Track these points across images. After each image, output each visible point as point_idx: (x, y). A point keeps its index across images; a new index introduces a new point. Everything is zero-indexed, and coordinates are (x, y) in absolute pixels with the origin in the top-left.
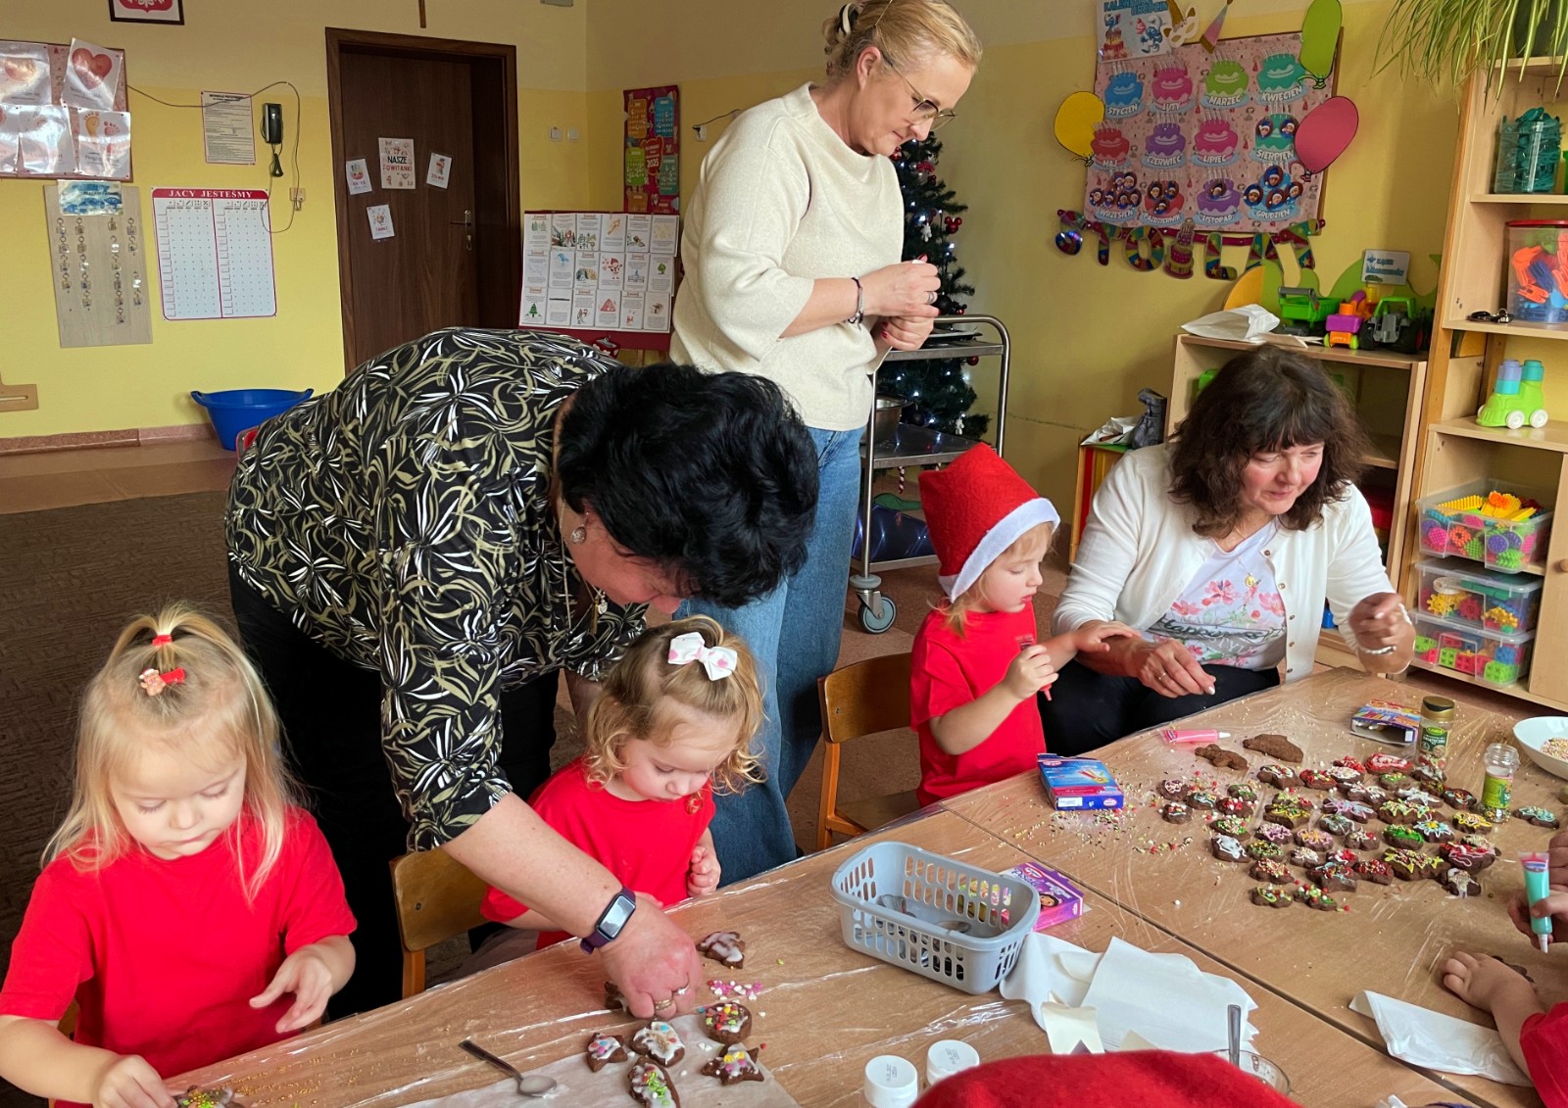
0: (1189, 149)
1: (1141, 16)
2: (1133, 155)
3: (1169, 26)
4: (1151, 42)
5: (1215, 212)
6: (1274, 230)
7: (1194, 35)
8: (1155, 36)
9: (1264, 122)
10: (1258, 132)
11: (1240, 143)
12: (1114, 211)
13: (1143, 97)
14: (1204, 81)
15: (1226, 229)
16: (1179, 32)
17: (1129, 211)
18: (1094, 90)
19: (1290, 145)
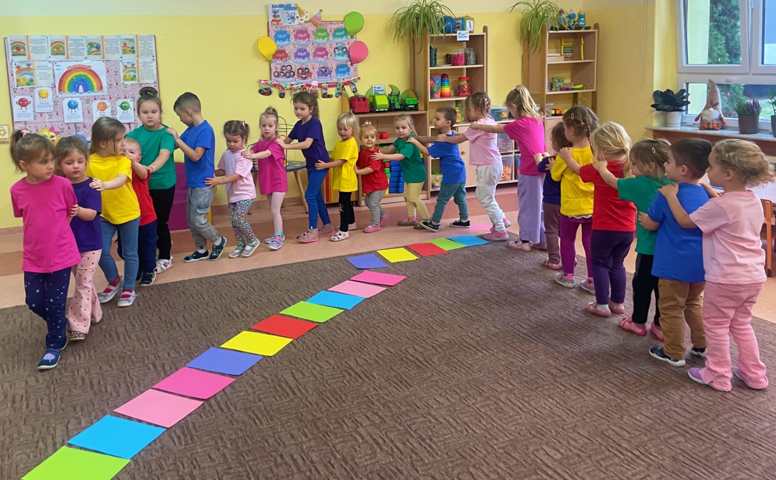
0: (311, 57)
1: (288, 11)
2: (289, 59)
3: (298, 15)
4: (291, 20)
5: (324, 77)
6: (344, 81)
7: (307, 19)
8: (293, 18)
9: (336, 48)
10: (335, 51)
11: (329, 56)
12: (285, 79)
13: (290, 38)
14: (314, 34)
15: (328, 82)
16: (303, 18)
17: (291, 79)
18: (269, 36)
19: (346, 55)
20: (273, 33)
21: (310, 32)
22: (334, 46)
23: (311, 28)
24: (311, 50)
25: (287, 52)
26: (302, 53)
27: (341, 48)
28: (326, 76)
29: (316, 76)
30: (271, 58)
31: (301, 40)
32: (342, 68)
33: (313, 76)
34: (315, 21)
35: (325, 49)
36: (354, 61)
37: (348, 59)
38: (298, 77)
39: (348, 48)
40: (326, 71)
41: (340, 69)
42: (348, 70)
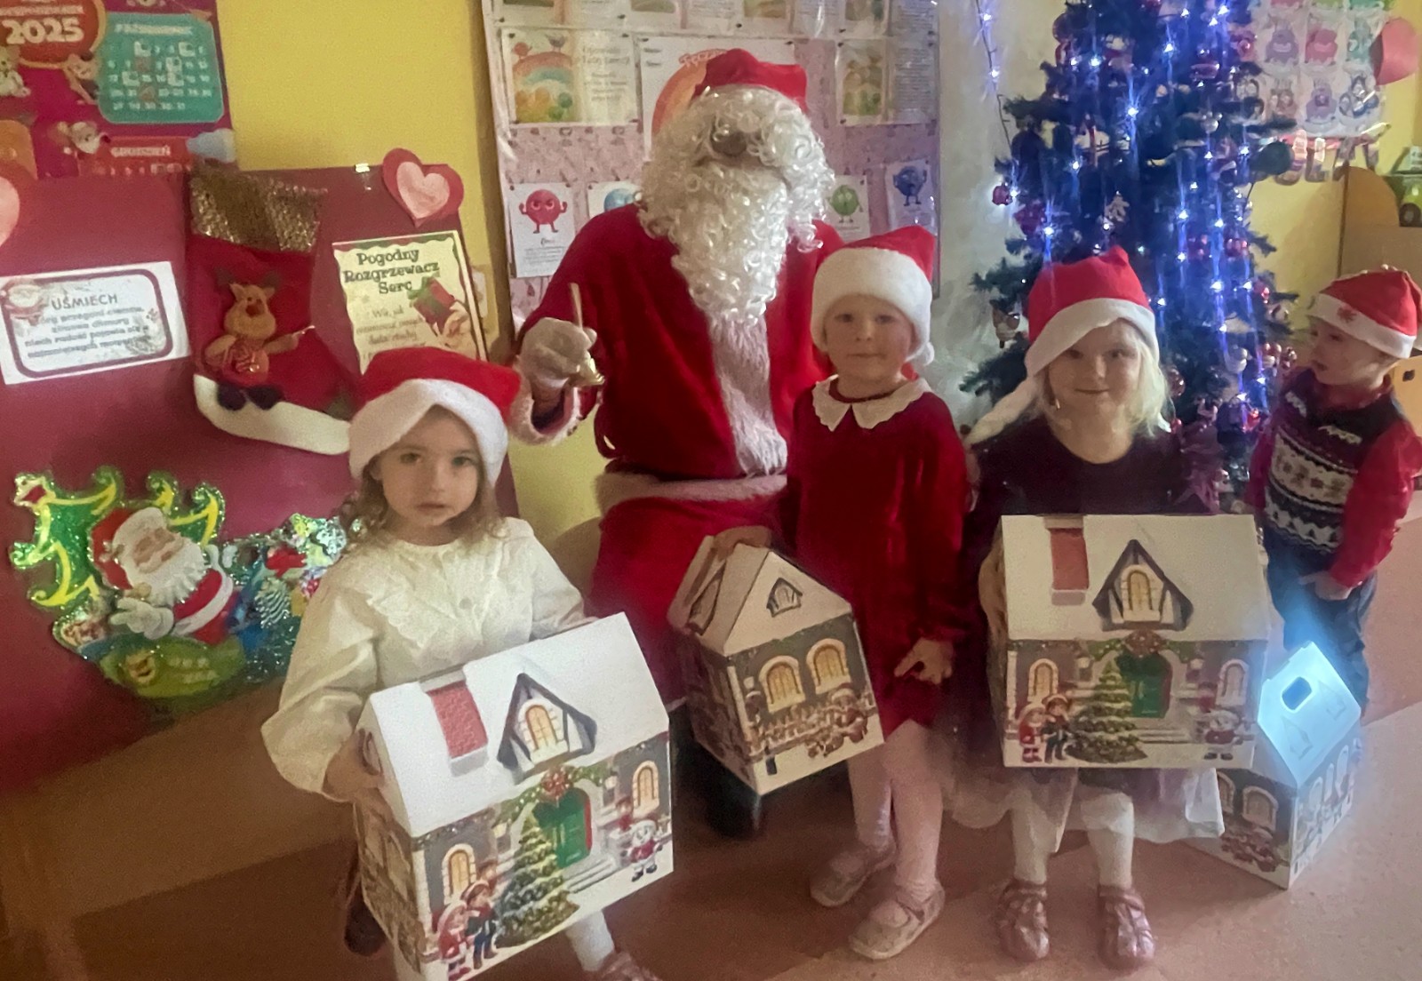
0: (1302, 57)
9: (1353, 36)
10: (1349, 45)
11: (1337, 58)
19: (1370, 58)
22: (1350, 29)
24: (1302, 36)
26: (1283, 47)
35: (1331, 37)
36: (1384, 75)
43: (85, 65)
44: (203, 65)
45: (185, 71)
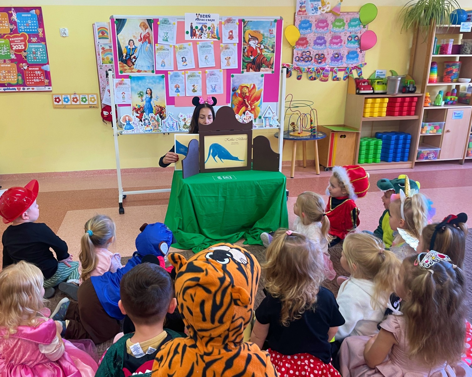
0: (328, 44)
1: (313, 3)
2: (309, 46)
3: (321, 6)
4: (315, 11)
5: (336, 62)
7: (328, 10)
8: (316, 9)
9: (350, 37)
10: (348, 39)
11: (343, 43)
12: (304, 63)
13: (312, 28)
14: (332, 24)
15: (339, 67)
16: (324, 9)
17: (309, 63)
18: (294, 25)
19: (357, 43)
20: (298, 23)
21: (329, 22)
22: (348, 35)
23: (330, 18)
24: (328, 38)
25: (308, 39)
26: (320, 41)
27: (353, 37)
28: (338, 61)
29: (330, 61)
30: (294, 45)
31: (321, 29)
32: (352, 55)
33: (327, 61)
34: (335, 12)
35: (340, 37)
36: (363, 48)
37: (359, 47)
38: (315, 61)
39: (359, 36)
40: (338, 57)
41: (351, 56)
42: (357, 56)
43: (25, 53)
44: (44, 53)
45: (41, 54)
